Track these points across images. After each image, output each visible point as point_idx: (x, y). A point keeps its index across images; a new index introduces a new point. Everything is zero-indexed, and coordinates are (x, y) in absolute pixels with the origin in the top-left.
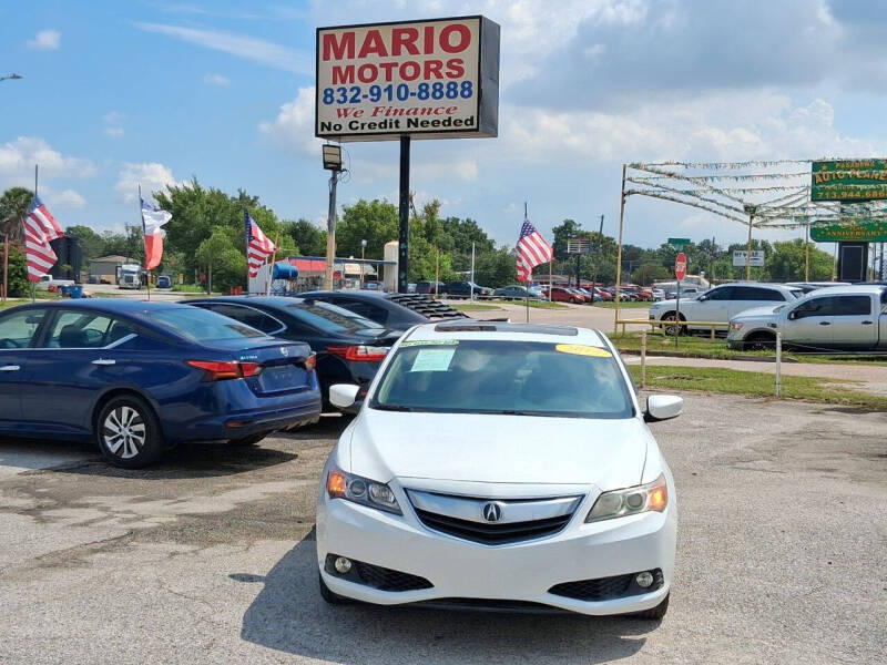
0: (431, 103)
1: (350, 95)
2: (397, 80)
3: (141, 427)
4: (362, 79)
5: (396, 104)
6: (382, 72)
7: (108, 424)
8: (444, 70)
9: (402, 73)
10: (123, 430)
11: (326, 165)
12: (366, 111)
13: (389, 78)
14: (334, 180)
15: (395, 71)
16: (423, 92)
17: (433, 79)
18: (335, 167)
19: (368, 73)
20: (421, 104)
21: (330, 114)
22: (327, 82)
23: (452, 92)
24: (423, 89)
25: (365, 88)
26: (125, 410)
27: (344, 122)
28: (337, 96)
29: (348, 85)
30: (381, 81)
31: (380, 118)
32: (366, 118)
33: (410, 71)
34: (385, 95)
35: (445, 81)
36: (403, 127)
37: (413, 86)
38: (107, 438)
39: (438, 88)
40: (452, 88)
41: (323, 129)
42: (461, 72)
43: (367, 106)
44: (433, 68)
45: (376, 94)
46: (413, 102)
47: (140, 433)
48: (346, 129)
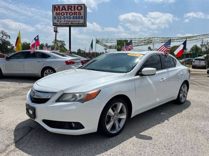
0: (75, 20)
1: (59, 18)
2: (68, 15)
4: (62, 15)
5: (68, 20)
6: (66, 14)
8: (77, 14)
9: (69, 14)
11: (55, 31)
13: (67, 15)
14: (56, 34)
15: (68, 14)
16: (73, 18)
17: (75, 15)
18: (56, 31)
19: (63, 14)
20: (73, 20)
21: (55, 21)
22: (55, 15)
23: (79, 18)
24: (73, 17)
25: (62, 17)
28: (57, 18)
29: (59, 16)
30: (65, 15)
31: (65, 22)
32: (63, 22)
33: (71, 14)
34: (66, 18)
35: (78, 16)
36: (70, 24)
37: (72, 17)
39: (76, 17)
40: (79, 17)
41: (55, 24)
42: (81, 14)
43: (63, 20)
44: (75, 13)
45: (64, 18)
46: (72, 20)
48: (59, 24)
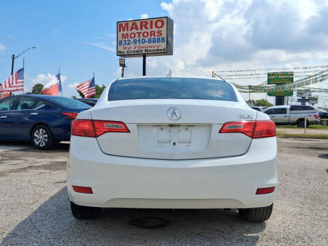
0: (152, 44)
1: (127, 42)
2: (142, 37)
3: (46, 136)
4: (131, 37)
5: (142, 45)
6: (137, 35)
7: (35, 135)
8: (156, 34)
9: (143, 35)
10: (40, 137)
11: (121, 65)
12: (132, 47)
13: (139, 37)
14: (123, 70)
15: (141, 34)
16: (150, 41)
17: (153, 37)
18: (123, 65)
19: (133, 36)
20: (149, 45)
21: (121, 48)
22: (120, 39)
23: (159, 41)
24: (150, 40)
25: (132, 40)
26: (41, 130)
27: (126, 51)
28: (123, 43)
29: (126, 39)
30: (137, 38)
31: (137, 49)
32: (132, 49)
33: (146, 34)
34: (138, 42)
35: (157, 37)
36: (144, 52)
37: (147, 39)
38: (35, 140)
39: (154, 40)
40: (159, 39)
41: (119, 54)
42: (161, 34)
43: (132, 45)
44: (152, 33)
45: (135, 42)
46: (147, 44)
47: (46, 138)
48: (126, 53)
